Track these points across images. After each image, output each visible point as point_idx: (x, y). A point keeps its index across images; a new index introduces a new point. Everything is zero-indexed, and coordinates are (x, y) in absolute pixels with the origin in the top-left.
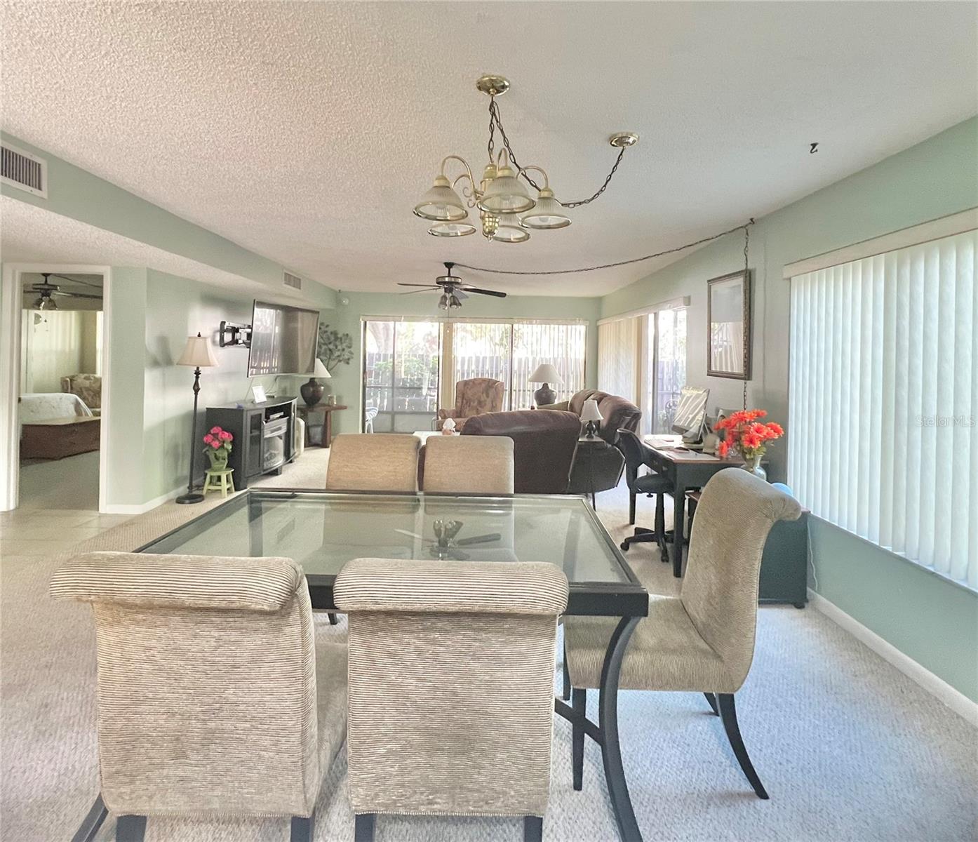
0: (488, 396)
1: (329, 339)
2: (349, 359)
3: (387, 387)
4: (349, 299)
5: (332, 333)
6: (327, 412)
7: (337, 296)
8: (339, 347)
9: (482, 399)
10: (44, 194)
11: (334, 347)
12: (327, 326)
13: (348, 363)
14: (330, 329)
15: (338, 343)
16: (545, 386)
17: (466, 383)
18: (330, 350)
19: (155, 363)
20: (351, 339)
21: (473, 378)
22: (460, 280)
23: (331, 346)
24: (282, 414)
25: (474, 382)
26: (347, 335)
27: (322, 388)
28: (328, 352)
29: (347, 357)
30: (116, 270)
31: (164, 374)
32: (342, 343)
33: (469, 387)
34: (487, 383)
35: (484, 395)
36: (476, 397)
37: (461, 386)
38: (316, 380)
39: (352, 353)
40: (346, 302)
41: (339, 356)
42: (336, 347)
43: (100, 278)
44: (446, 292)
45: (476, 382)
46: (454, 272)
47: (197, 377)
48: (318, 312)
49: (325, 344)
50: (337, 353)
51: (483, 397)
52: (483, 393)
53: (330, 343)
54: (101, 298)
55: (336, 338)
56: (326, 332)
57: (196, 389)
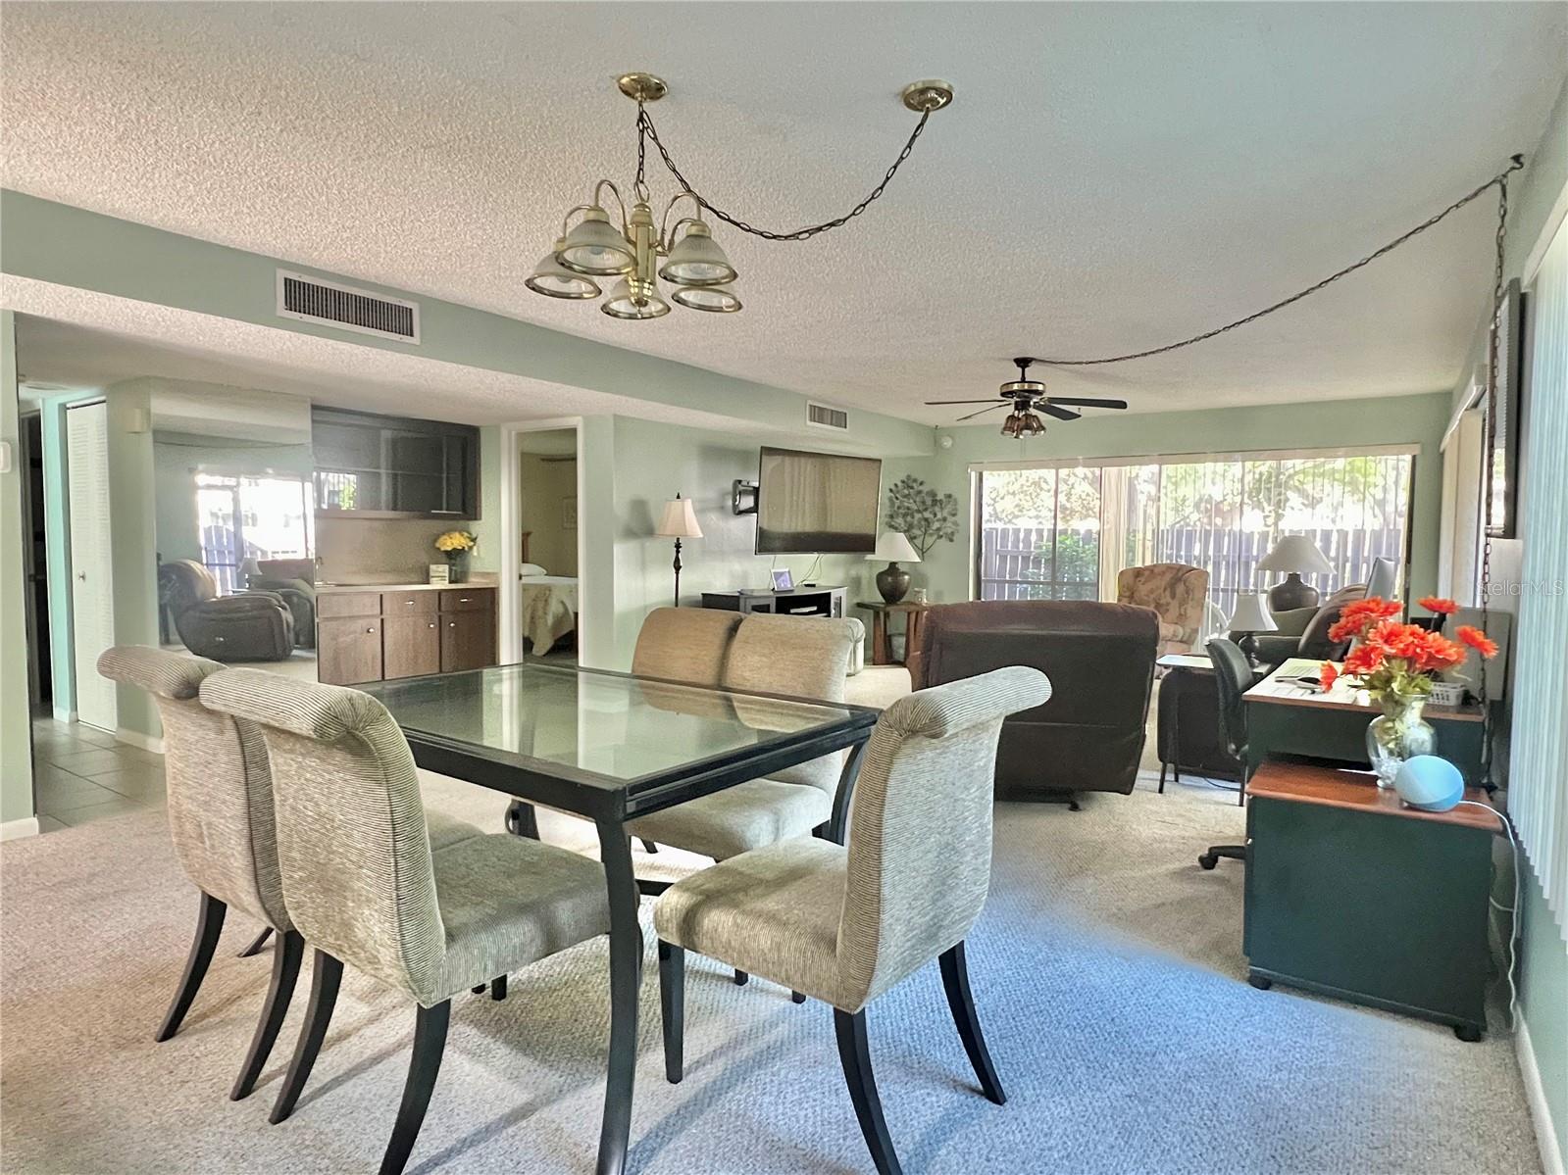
0: (1173, 596)
1: (923, 503)
2: (953, 533)
3: (1042, 583)
4: (953, 438)
5: (927, 493)
6: (917, 613)
7: (935, 435)
8: (939, 516)
9: (1162, 601)
10: (416, 340)
11: (932, 516)
12: (921, 484)
13: (951, 540)
14: (925, 488)
15: (937, 509)
16: (1294, 579)
17: (1138, 573)
18: (926, 520)
19: (630, 534)
20: (955, 500)
21: (1148, 563)
22: (1040, 387)
23: (927, 515)
24: (815, 608)
25: (1152, 571)
26: (950, 496)
27: (906, 577)
28: (923, 523)
29: (949, 531)
30: (588, 420)
31: (643, 548)
32: (942, 508)
33: (1143, 579)
34: (1174, 572)
35: (1168, 593)
36: (1152, 596)
37: (1130, 579)
38: (899, 566)
39: (956, 524)
40: (947, 443)
41: (938, 529)
42: (935, 515)
43: (573, 432)
44: (1016, 409)
45: (1156, 570)
46: (1031, 373)
47: (678, 552)
48: (880, 461)
49: (919, 511)
50: (936, 525)
51: (1166, 598)
52: (1165, 590)
53: (926, 510)
54: (574, 459)
55: (935, 502)
56: (920, 492)
57: (678, 568)
